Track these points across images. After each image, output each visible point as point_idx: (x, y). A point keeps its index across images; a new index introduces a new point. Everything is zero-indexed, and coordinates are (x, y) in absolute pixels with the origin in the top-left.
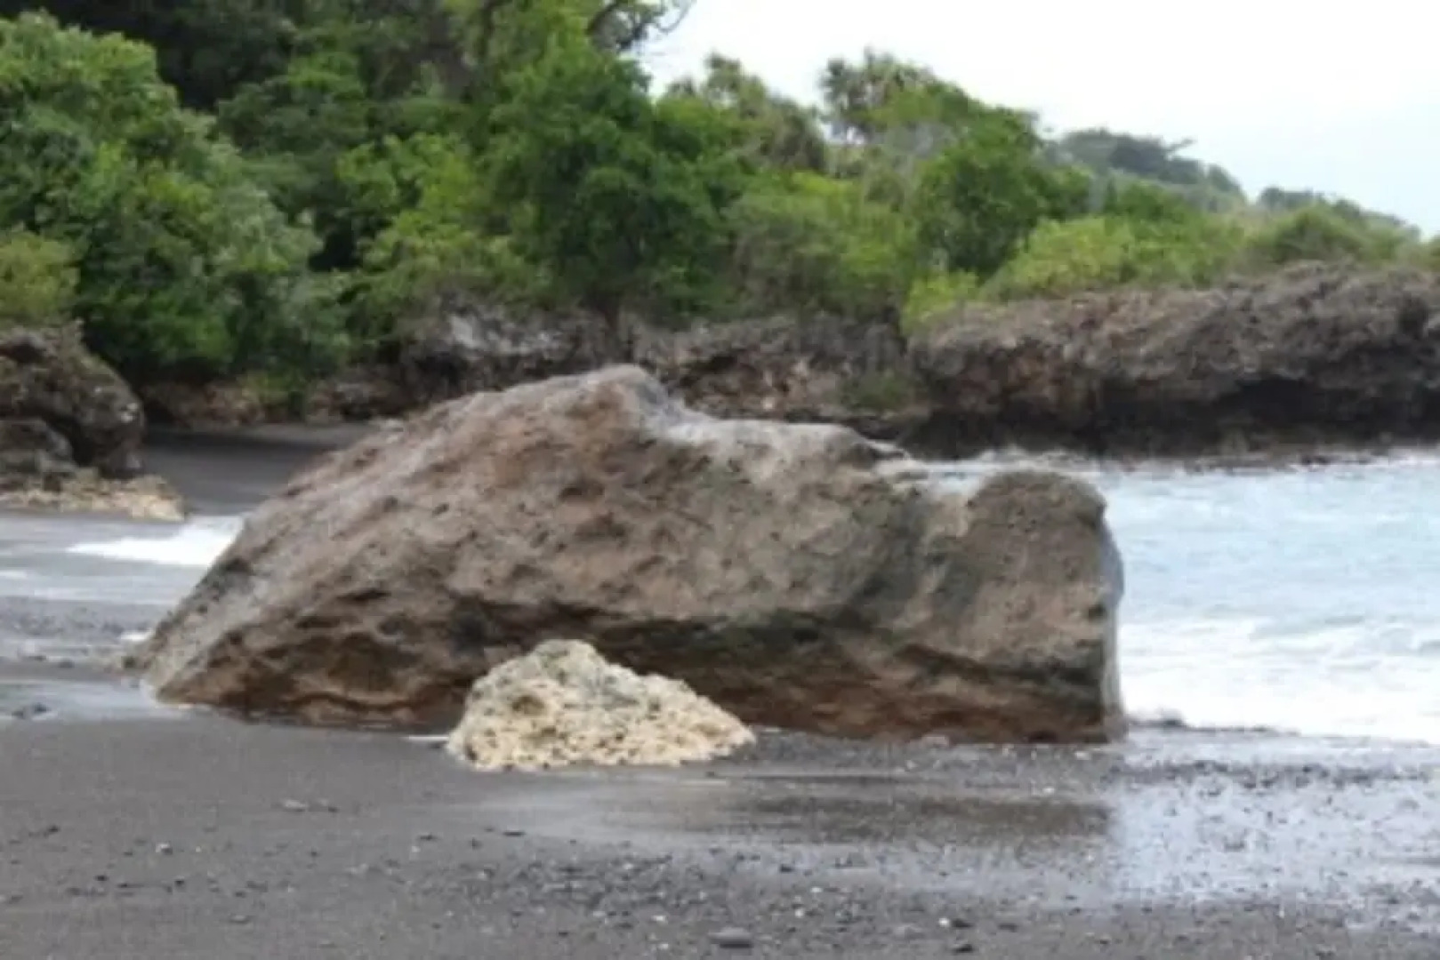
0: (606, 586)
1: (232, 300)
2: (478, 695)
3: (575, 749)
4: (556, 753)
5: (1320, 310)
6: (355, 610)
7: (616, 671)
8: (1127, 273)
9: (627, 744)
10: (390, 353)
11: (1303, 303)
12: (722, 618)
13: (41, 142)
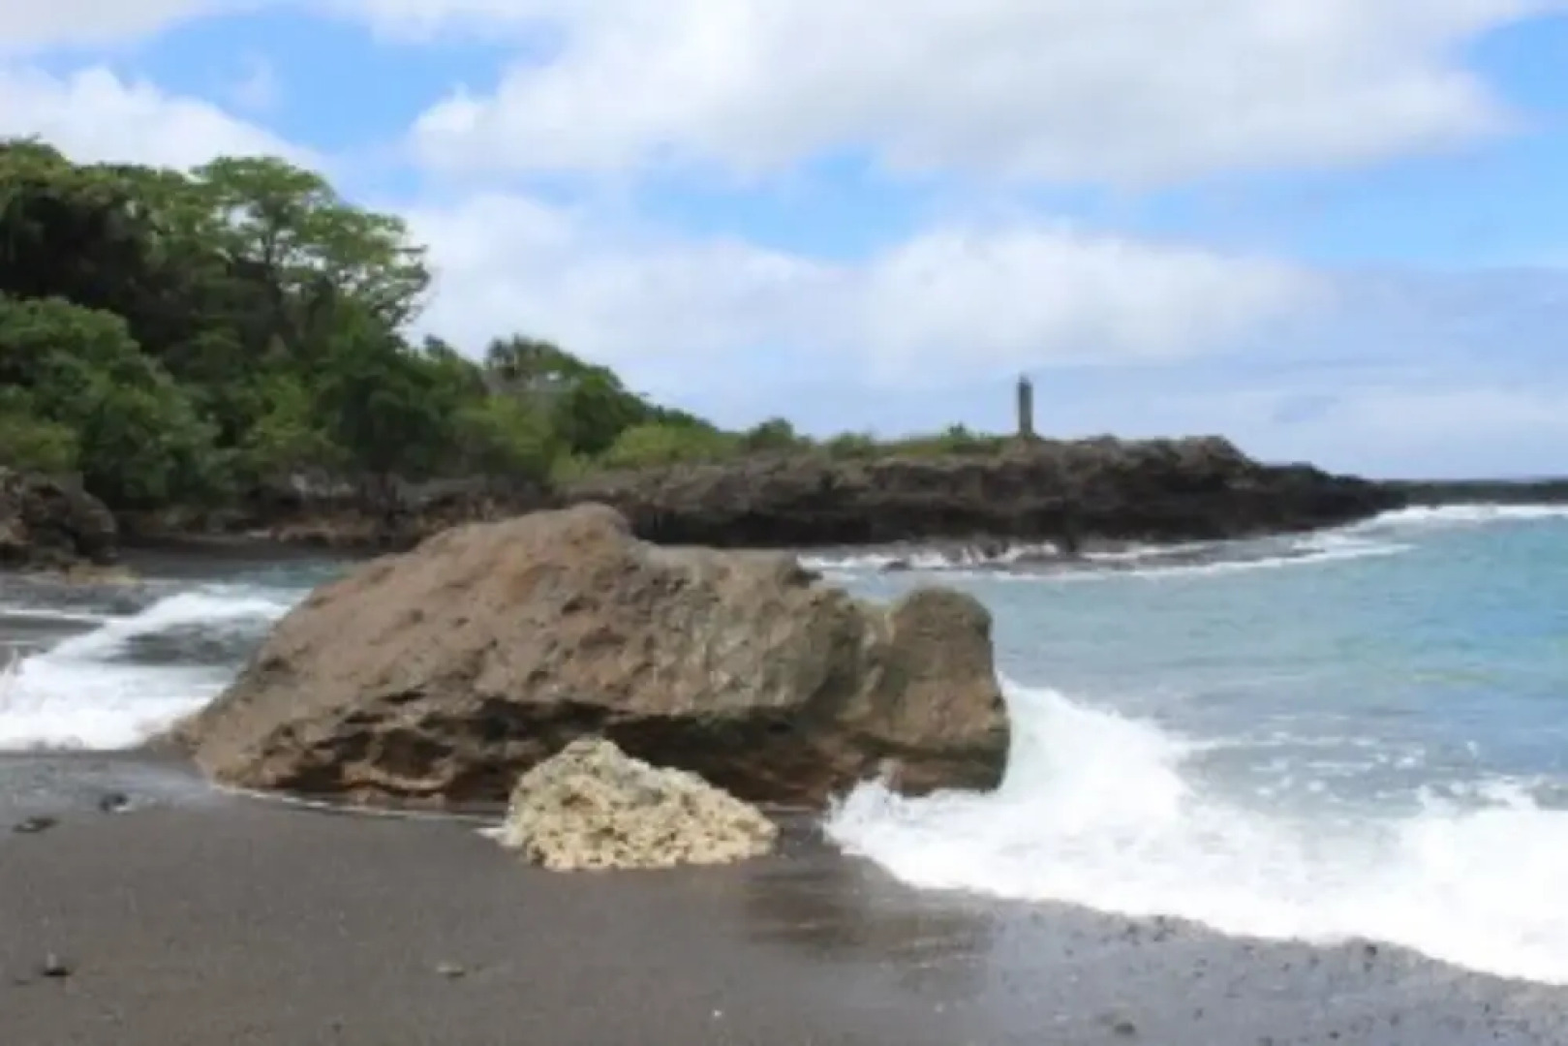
0: (610, 687)
1: (170, 463)
2: (526, 792)
3: (637, 848)
4: (619, 854)
5: (780, 476)
6: (396, 709)
7: (636, 765)
8: (674, 456)
9: (680, 842)
10: (255, 495)
11: (771, 473)
12: (708, 714)
13: (58, 370)
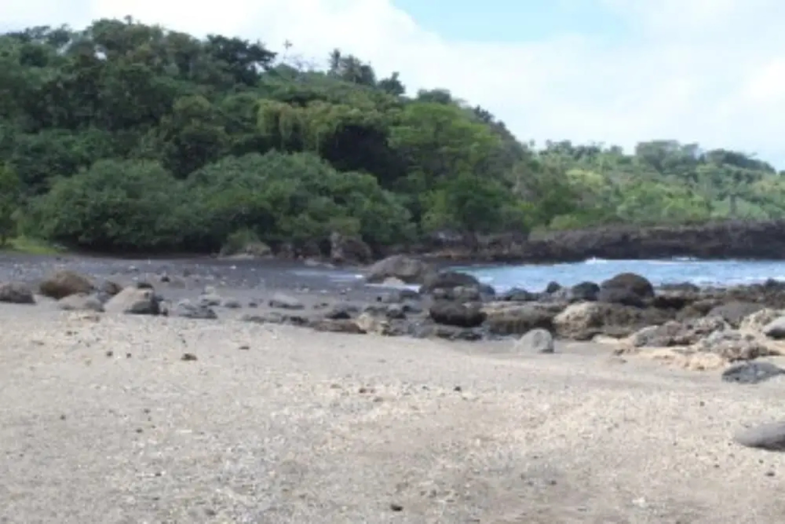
1: (391, 230)
13: (354, 198)
